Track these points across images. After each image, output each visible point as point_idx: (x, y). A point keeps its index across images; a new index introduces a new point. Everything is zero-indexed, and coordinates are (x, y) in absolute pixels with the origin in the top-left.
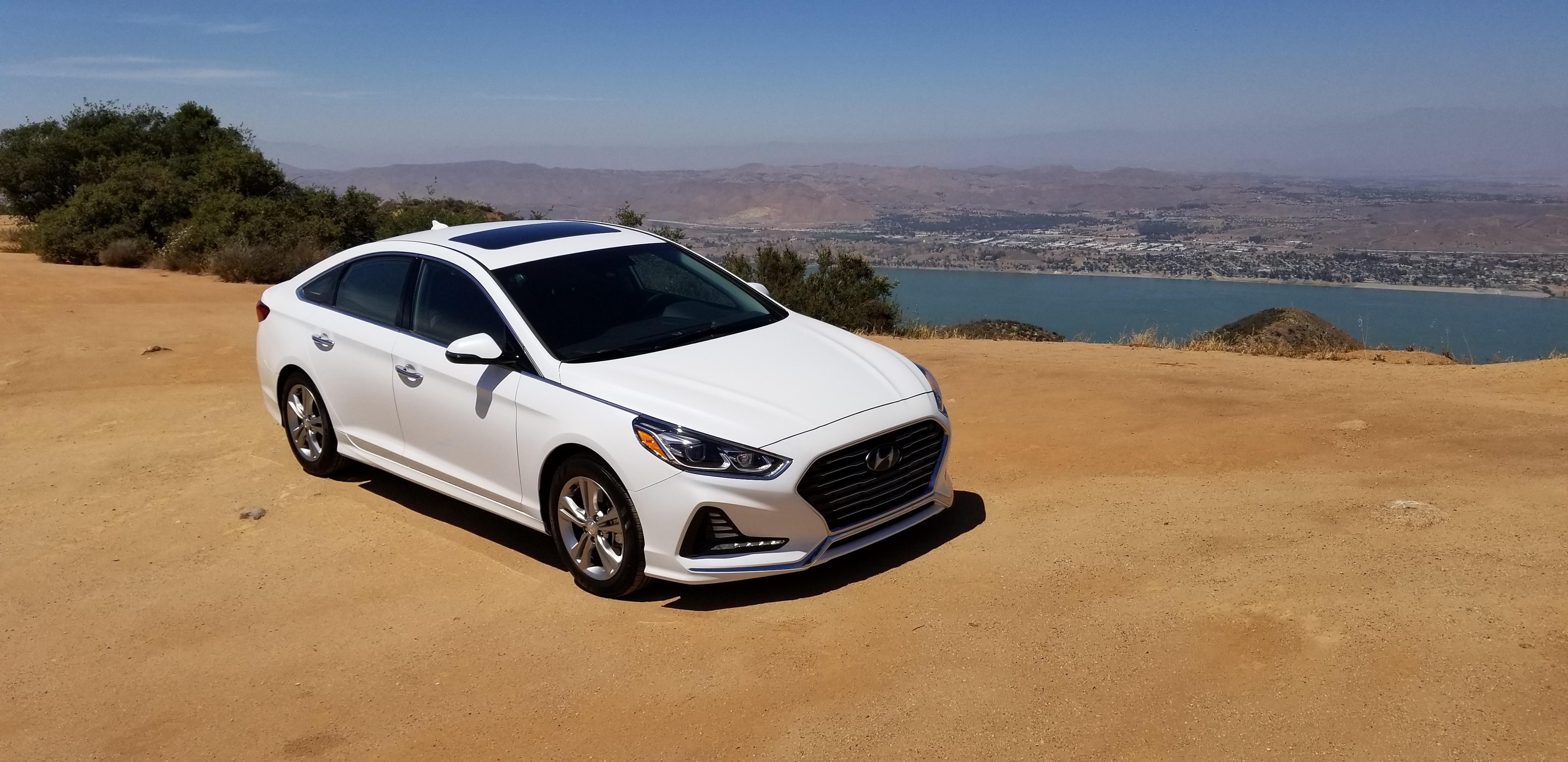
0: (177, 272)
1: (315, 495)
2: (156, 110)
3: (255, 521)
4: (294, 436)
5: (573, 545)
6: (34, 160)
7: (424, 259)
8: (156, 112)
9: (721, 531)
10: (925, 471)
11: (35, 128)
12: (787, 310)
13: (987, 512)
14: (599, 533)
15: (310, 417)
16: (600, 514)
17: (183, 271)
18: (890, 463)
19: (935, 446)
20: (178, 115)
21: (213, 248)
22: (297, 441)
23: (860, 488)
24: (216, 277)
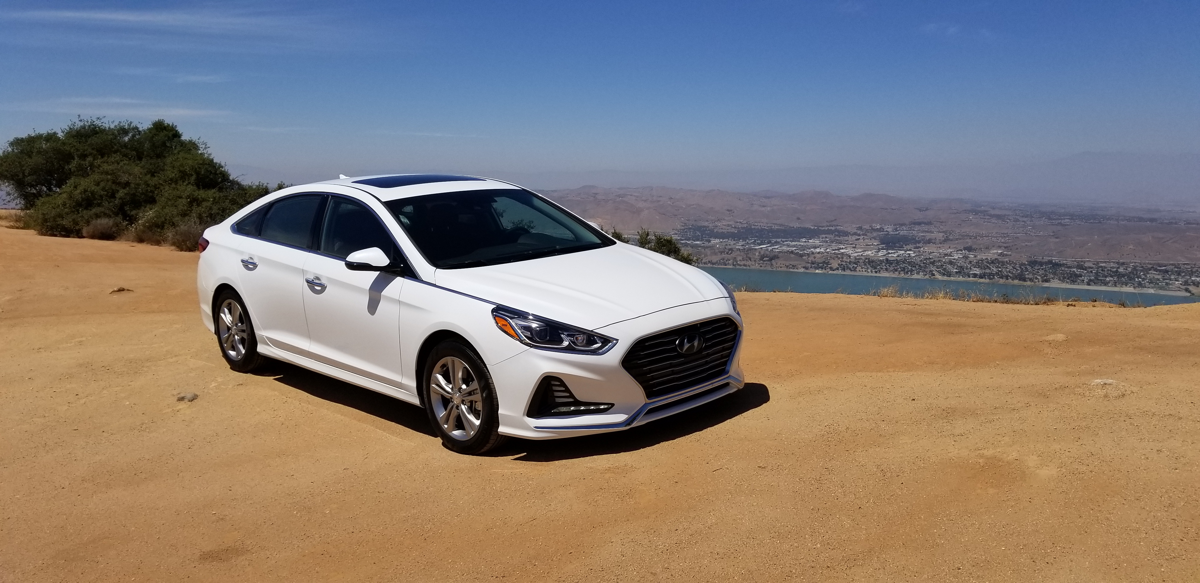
0: (143, 244)
1: (238, 385)
2: (133, 125)
3: (189, 402)
4: (223, 341)
5: (441, 414)
6: (37, 160)
7: (332, 196)
8: (133, 127)
9: (560, 397)
10: (722, 357)
11: (39, 137)
12: (615, 240)
13: (770, 395)
14: (463, 402)
15: (236, 325)
16: (464, 387)
17: (147, 243)
18: (696, 348)
19: (731, 338)
20: (150, 130)
21: (172, 226)
22: (225, 345)
23: (671, 366)
24: (173, 248)
